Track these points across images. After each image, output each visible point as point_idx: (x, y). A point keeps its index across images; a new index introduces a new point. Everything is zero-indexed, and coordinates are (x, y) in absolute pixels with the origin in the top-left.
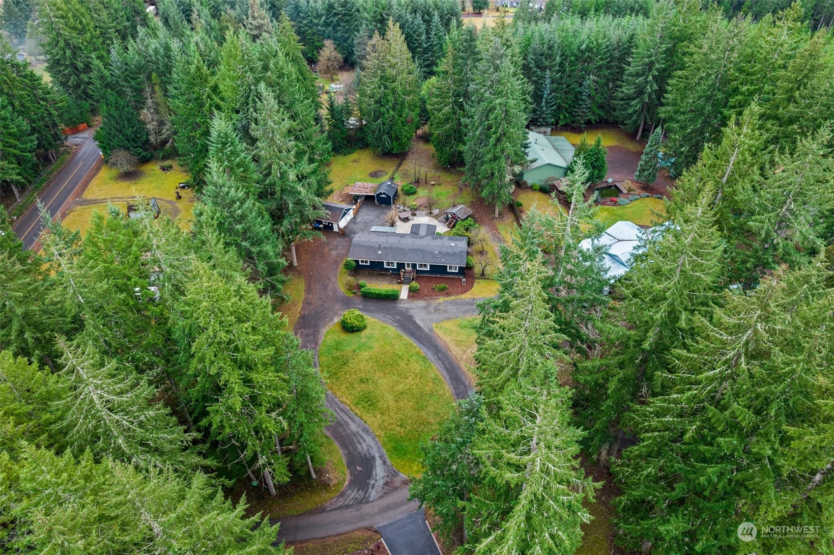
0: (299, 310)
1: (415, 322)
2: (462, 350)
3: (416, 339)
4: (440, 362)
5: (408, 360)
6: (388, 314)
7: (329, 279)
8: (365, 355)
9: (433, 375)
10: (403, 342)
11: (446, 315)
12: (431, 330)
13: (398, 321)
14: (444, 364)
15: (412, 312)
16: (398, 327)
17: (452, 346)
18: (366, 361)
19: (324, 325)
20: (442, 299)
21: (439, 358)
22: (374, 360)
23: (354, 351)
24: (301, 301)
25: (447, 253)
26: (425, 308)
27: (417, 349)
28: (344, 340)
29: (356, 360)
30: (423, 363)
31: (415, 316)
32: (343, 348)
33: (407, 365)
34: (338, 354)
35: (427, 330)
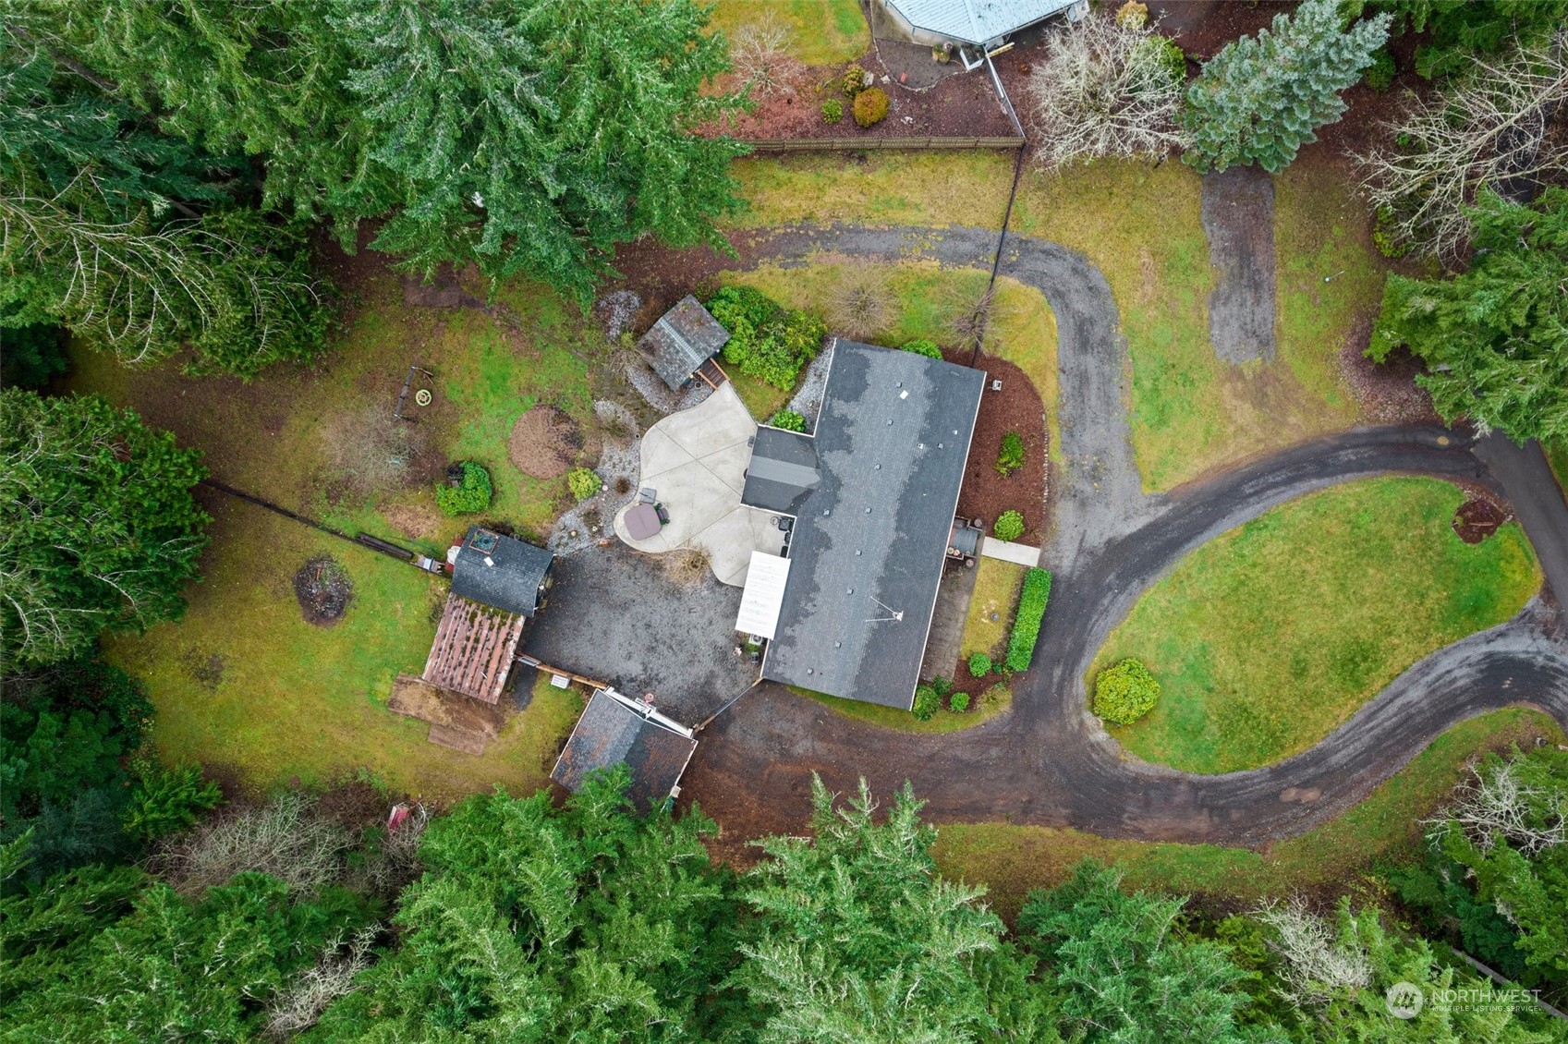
0: (1048, 832)
1: (1131, 537)
2: (1235, 434)
3: (1188, 540)
4: (1269, 493)
5: (1254, 565)
6: (1095, 603)
7: (931, 758)
8: (1225, 667)
9: (1303, 514)
10: (1194, 572)
11: (1118, 454)
12: (1164, 501)
13: (1125, 579)
14: (1275, 485)
15: (1096, 539)
16: (1143, 581)
17: (1215, 458)
18: (1242, 663)
19: (1115, 762)
20: (1055, 454)
21: (1256, 493)
22: (1244, 644)
23: (1210, 690)
24: (1015, 828)
25: (930, 417)
26: (1083, 504)
27: (1221, 541)
28: (1170, 715)
29: (1237, 686)
30: (1265, 534)
31: (1111, 534)
32: (1196, 717)
33: (1267, 570)
34: (1214, 728)
35: (1163, 511)
